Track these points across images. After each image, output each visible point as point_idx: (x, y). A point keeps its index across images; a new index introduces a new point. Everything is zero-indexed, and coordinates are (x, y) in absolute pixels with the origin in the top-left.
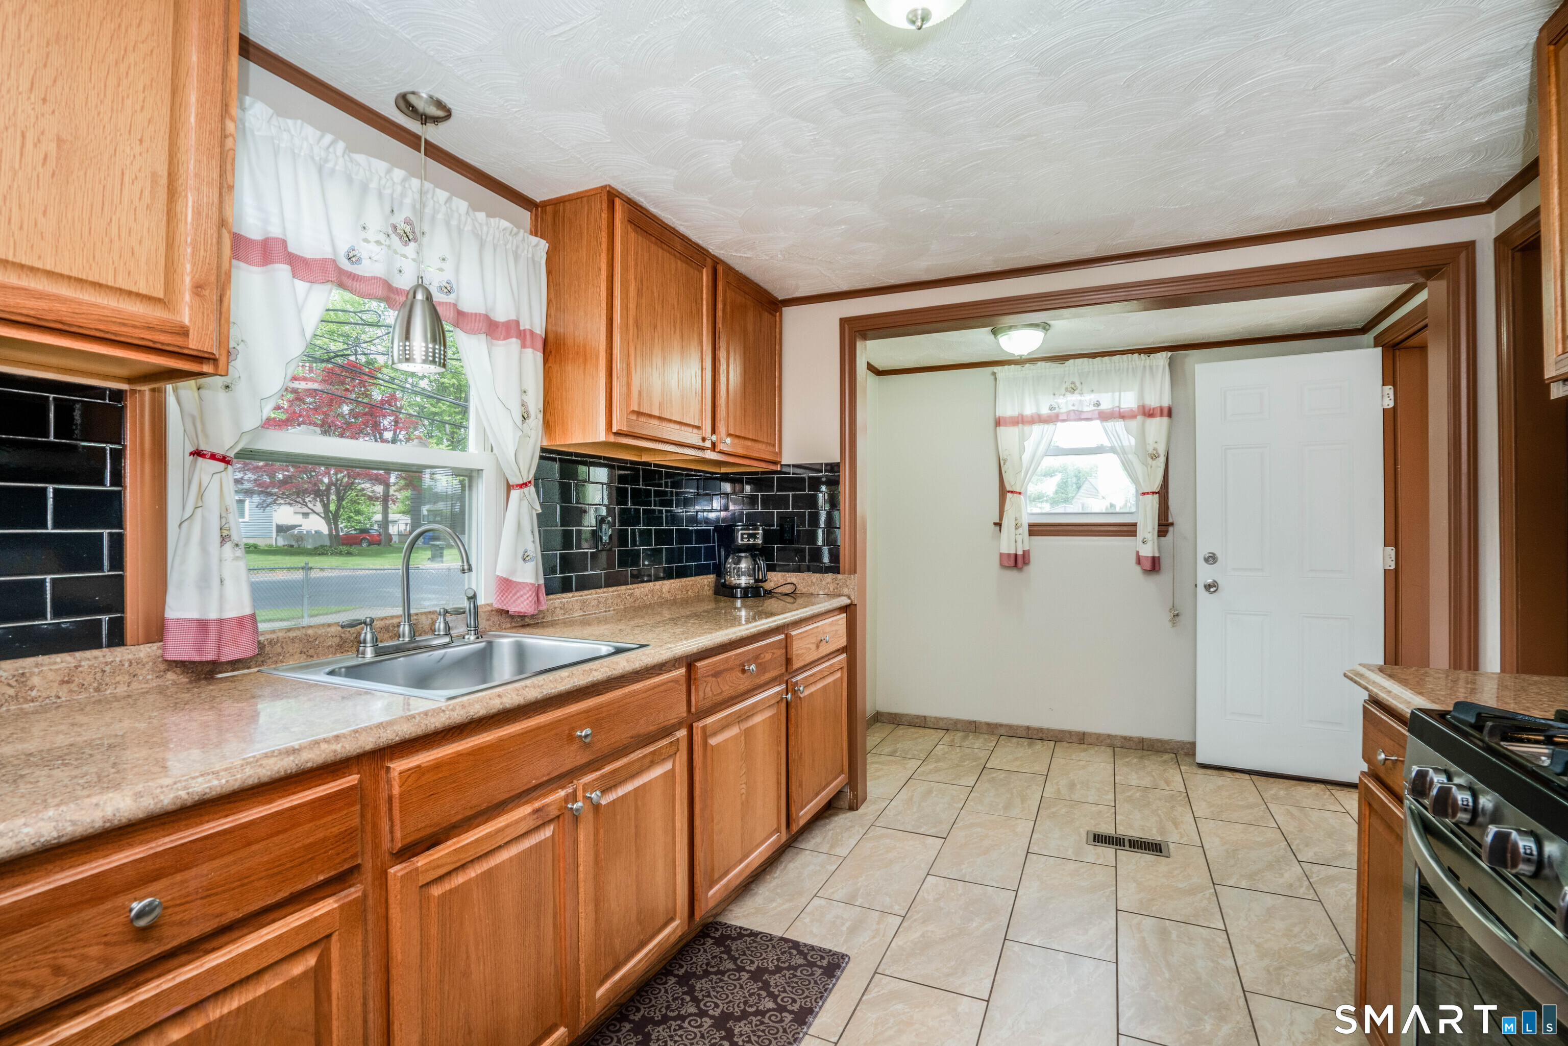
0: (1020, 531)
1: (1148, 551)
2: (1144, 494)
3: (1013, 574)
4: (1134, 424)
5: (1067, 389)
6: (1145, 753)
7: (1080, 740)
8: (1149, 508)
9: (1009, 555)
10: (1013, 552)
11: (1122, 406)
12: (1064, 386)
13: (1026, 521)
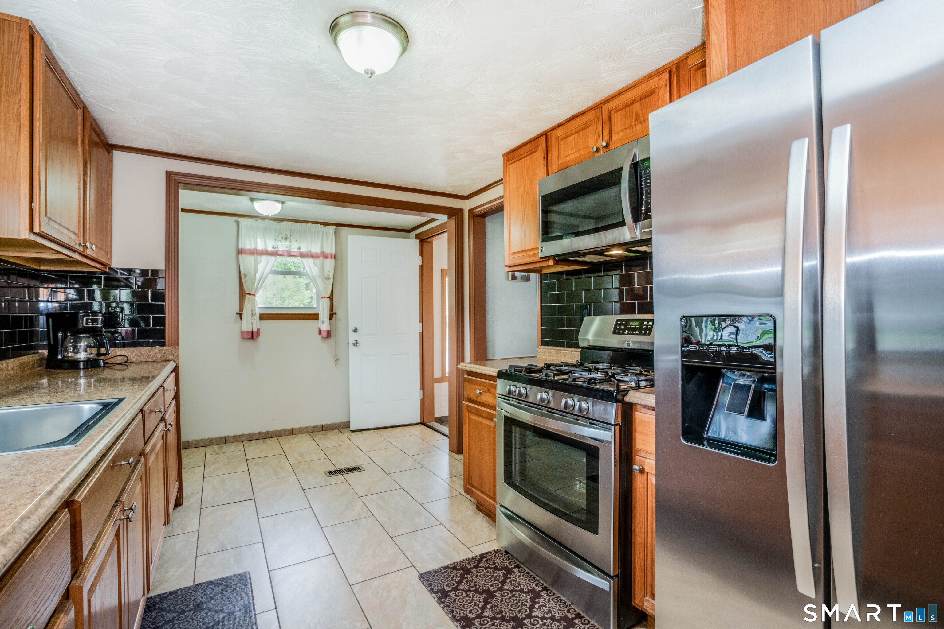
0: (255, 317)
1: (325, 327)
2: (323, 298)
3: (250, 343)
4: (318, 261)
5: (282, 238)
6: (324, 432)
7: (290, 433)
8: (325, 305)
9: (248, 332)
10: (250, 330)
11: (312, 251)
12: (281, 236)
13: (258, 312)
